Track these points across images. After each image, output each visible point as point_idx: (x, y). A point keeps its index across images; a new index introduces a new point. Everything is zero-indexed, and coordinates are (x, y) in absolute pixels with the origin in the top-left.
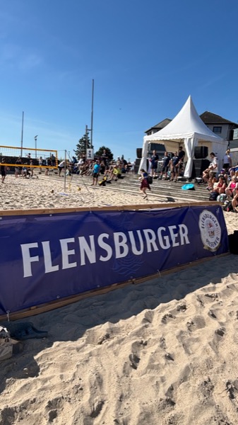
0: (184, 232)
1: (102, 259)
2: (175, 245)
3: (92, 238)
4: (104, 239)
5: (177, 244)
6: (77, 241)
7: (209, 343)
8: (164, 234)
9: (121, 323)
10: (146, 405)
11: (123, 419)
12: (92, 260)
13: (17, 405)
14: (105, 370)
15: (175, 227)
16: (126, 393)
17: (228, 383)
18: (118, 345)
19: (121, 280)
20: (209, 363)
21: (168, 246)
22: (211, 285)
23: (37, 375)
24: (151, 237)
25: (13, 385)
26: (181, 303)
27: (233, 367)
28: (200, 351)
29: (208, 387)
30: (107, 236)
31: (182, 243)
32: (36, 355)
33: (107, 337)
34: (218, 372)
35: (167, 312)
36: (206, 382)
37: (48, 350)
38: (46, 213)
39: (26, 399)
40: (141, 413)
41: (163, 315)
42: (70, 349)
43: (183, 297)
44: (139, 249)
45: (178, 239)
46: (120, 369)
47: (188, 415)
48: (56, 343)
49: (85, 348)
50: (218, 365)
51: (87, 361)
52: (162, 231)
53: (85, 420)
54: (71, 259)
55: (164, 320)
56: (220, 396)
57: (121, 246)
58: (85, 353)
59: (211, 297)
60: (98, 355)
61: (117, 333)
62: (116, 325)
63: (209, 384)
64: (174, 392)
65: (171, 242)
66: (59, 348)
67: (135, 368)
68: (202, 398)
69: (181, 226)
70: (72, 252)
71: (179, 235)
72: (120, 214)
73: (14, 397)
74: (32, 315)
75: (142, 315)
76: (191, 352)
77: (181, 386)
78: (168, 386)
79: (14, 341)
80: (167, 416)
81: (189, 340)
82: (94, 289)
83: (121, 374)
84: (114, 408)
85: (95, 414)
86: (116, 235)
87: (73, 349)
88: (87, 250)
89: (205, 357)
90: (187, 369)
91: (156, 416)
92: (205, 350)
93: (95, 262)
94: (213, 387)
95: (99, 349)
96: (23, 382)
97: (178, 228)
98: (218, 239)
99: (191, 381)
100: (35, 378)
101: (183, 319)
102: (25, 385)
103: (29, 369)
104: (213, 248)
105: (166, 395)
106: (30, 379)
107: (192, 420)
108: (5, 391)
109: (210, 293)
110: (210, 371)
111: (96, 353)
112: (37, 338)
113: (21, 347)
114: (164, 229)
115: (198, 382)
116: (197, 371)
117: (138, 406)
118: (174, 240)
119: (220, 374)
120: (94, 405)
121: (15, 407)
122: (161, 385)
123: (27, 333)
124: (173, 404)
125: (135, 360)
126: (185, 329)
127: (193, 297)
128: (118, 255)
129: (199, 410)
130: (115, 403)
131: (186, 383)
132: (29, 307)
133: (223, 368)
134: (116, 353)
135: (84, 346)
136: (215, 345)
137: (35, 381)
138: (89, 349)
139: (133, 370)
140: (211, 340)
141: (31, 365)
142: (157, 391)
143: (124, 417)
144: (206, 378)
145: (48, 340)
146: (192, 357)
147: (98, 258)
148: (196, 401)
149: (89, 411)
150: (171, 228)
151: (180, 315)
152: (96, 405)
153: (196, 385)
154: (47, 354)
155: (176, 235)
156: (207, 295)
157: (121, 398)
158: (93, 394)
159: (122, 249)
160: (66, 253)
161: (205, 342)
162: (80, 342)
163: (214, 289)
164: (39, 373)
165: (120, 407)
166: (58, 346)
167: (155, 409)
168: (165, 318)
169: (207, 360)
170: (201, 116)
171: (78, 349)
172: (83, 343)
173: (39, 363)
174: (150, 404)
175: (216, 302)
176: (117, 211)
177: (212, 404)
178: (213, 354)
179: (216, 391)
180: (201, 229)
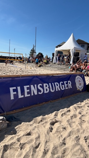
0: (70, 83)
1: (39, 93)
2: (66, 88)
3: (36, 85)
4: (40, 86)
5: (67, 88)
6: (30, 87)
7: (79, 123)
8: (62, 84)
9: (46, 116)
10: (55, 144)
11: (47, 149)
12: (36, 93)
13: (9, 144)
14: (40, 132)
15: (66, 82)
16: (48, 140)
17: (85, 137)
18: (45, 124)
19: (46, 101)
20: (78, 131)
21: (64, 89)
22: (80, 103)
23: (16, 134)
24: (57, 85)
25: (8, 137)
26: (68, 109)
27: (87, 132)
28: (75, 126)
29: (78, 139)
30: (41, 85)
31: (69, 88)
32: (15, 127)
33: (41, 121)
34: (81, 133)
35: (63, 112)
36: (77, 137)
37: (20, 125)
38: (19, 76)
39: (12, 142)
40: (54, 147)
41: (62, 113)
42: (28, 125)
43: (69, 107)
44: (53, 90)
45: (67, 86)
46: (46, 132)
47: (70, 148)
48: (23, 123)
49: (33, 125)
50: (81, 131)
51: (34, 129)
52: (62, 83)
53: (33, 149)
54: (28, 93)
55: (62, 115)
56: (82, 141)
57: (46, 88)
58: (33, 126)
59: (79, 107)
60: (38, 127)
61: (45, 119)
62: (45, 117)
63: (78, 138)
64: (65, 140)
65: (65, 87)
66: (24, 125)
67: (52, 132)
68: (76, 142)
69: (69, 81)
70: (29, 91)
71: (68, 85)
72: (46, 77)
73: (8, 141)
74: (14, 113)
75: (54, 113)
76: (72, 126)
77: (68, 138)
78: (63, 138)
79: (7, 122)
80: (63, 148)
81: (71, 122)
82: (36, 104)
83: (46, 134)
84: (44, 145)
85: (37, 147)
86: (45, 85)
87: (29, 125)
88: (34, 90)
89: (77, 128)
90: (70, 132)
91: (59, 148)
92: (77, 126)
93: (37, 94)
94: (80, 138)
95: (38, 125)
96: (11, 136)
97: (68, 82)
98: (82, 86)
99: (71, 136)
100: (15, 135)
101: (69, 115)
102: (12, 137)
103: (13, 132)
104: (81, 90)
105: (63, 141)
106: (14, 135)
107: (72, 149)
108: (5, 139)
109: (79, 106)
110: (79, 133)
111: (37, 126)
112: (16, 121)
113: (10, 124)
114: (62, 82)
115: (74, 137)
116: (74, 133)
117: (53, 145)
118: (66, 87)
119: (82, 134)
120: (36, 144)
121: (8, 145)
122: (61, 138)
123: (12, 119)
124: (65, 144)
125: (51, 129)
126: (70, 118)
127: (73, 107)
128: (45, 92)
129: (74, 146)
130: (44, 144)
131: (70, 137)
132: (13, 110)
133: (83, 132)
134: (44, 127)
135: (33, 124)
136: (81, 124)
137: (15, 136)
138: (35, 125)
139: (51, 132)
140: (79, 122)
141: (14, 130)
142: (59, 140)
143: (47, 148)
144: (77, 135)
145: (20, 122)
146: (72, 128)
147: (38, 93)
148: (73, 143)
149: (35, 146)
150: (65, 82)
151: (68, 113)
152: (37, 144)
153: (74, 138)
154: (19, 127)
155: (67, 85)
156: (78, 107)
157: (46, 142)
158: (36, 141)
159: (47, 90)
160: (26, 91)
161: (77, 123)
162: (31, 123)
163: (81, 104)
164: (17, 133)
165: (46, 145)
166: (24, 124)
167: (59, 146)
168: (62, 114)
169: (78, 129)
170: (76, 41)
171: (31, 125)
172: (33, 123)
173: (17, 130)
174: (57, 144)
175: (81, 109)
176: (45, 76)
177: (79, 144)
178: (80, 127)
179: (81, 140)
180: (76, 83)
